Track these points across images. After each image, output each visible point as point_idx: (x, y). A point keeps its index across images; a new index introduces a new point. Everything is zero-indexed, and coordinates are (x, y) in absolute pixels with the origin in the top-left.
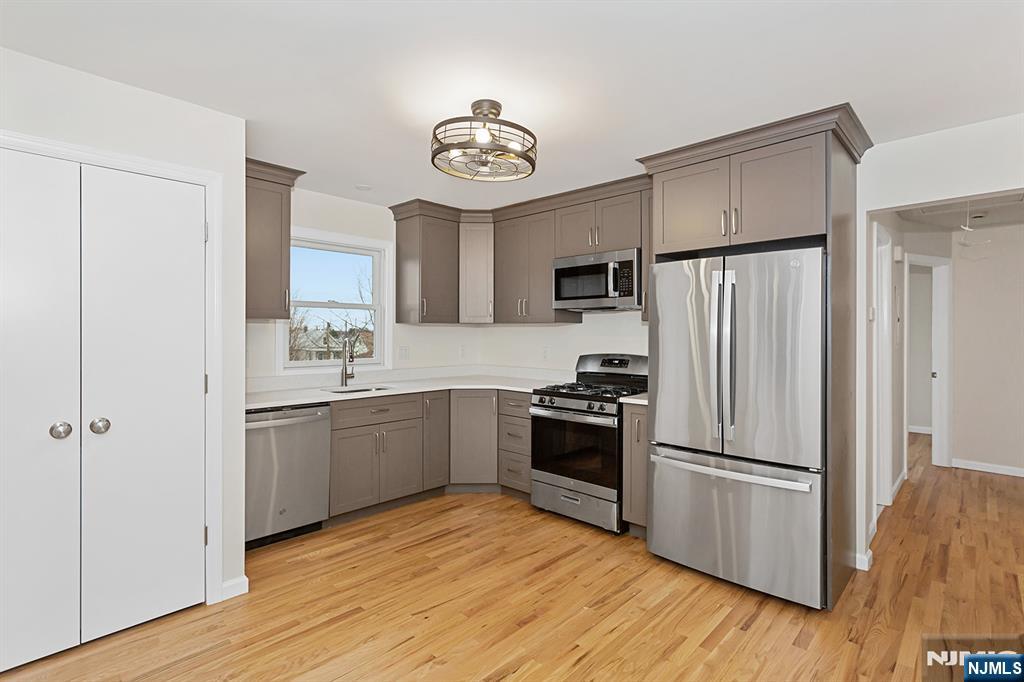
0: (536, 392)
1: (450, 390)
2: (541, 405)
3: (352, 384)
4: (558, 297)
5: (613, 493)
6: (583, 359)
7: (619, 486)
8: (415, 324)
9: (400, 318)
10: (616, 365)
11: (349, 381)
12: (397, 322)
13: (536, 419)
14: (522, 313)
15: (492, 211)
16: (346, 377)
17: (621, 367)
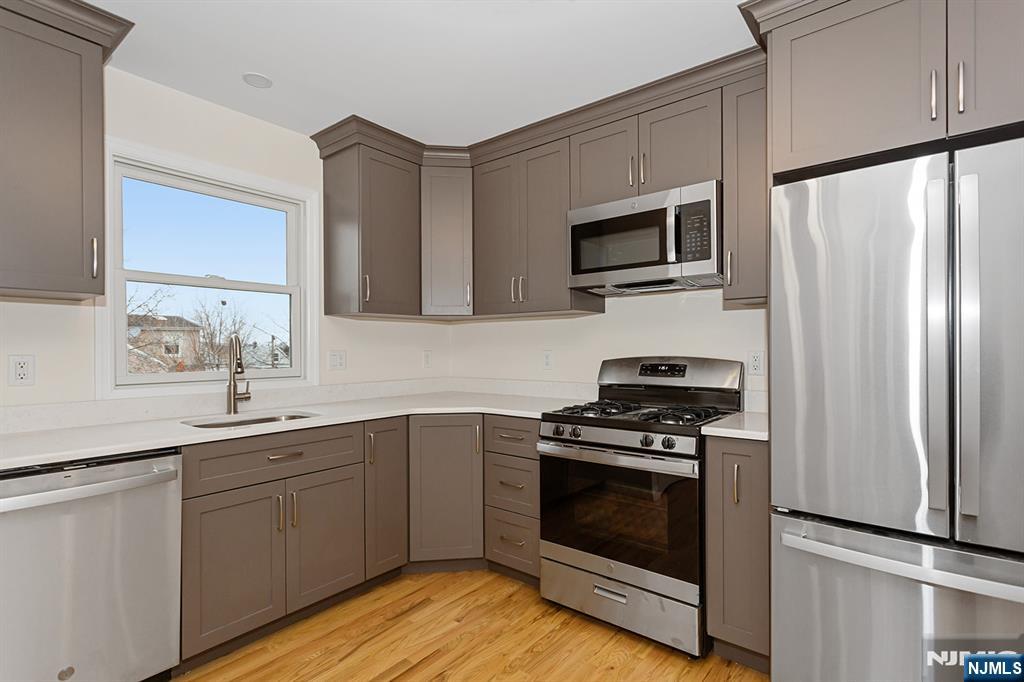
0: (546, 417)
1: (408, 416)
2: (557, 438)
3: (246, 411)
4: (577, 269)
5: (691, 592)
6: (607, 365)
7: (700, 579)
8: (353, 316)
9: (331, 306)
10: (664, 374)
11: (240, 405)
12: (326, 314)
13: (545, 459)
14: (517, 297)
15: (470, 149)
16: (235, 399)
17: (673, 375)
